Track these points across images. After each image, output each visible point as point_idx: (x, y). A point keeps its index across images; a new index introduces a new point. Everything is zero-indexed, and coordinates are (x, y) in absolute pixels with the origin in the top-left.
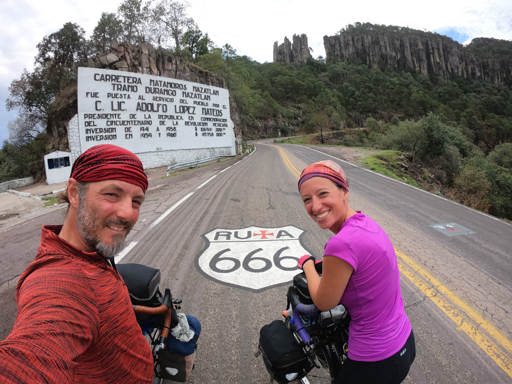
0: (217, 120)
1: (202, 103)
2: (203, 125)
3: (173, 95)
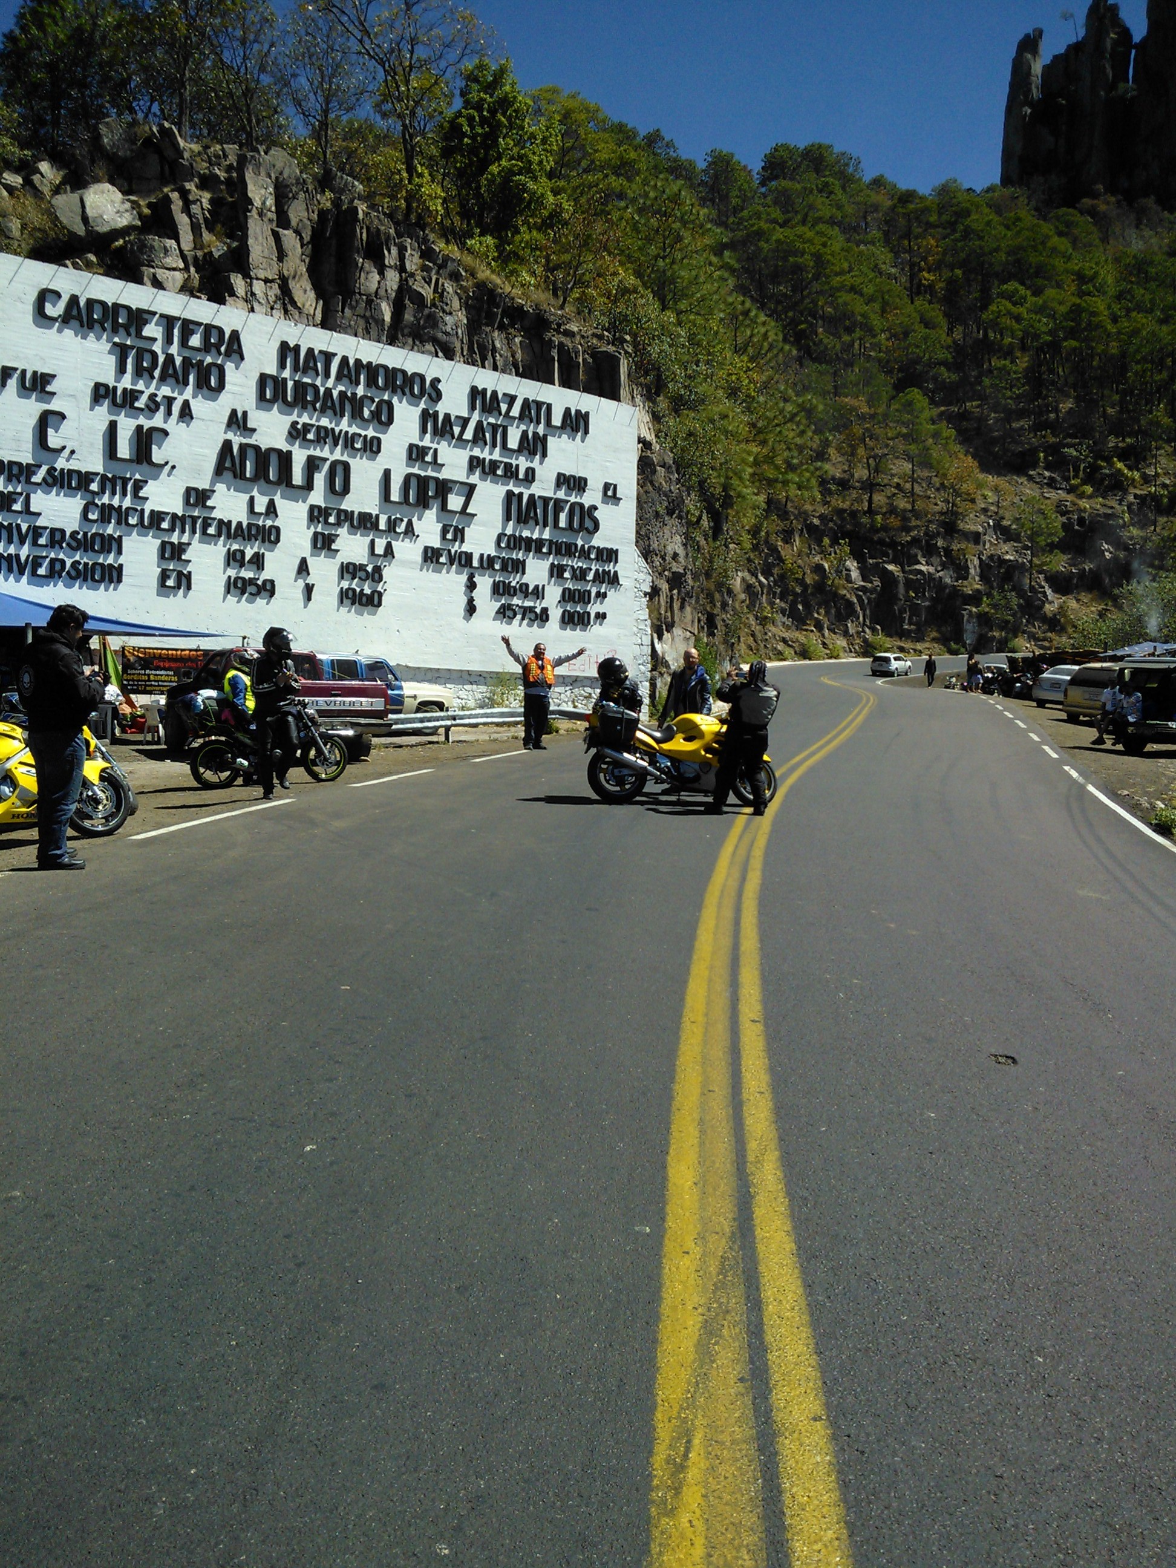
0: (569, 550)
1: (508, 466)
2: (504, 568)
3: (380, 422)
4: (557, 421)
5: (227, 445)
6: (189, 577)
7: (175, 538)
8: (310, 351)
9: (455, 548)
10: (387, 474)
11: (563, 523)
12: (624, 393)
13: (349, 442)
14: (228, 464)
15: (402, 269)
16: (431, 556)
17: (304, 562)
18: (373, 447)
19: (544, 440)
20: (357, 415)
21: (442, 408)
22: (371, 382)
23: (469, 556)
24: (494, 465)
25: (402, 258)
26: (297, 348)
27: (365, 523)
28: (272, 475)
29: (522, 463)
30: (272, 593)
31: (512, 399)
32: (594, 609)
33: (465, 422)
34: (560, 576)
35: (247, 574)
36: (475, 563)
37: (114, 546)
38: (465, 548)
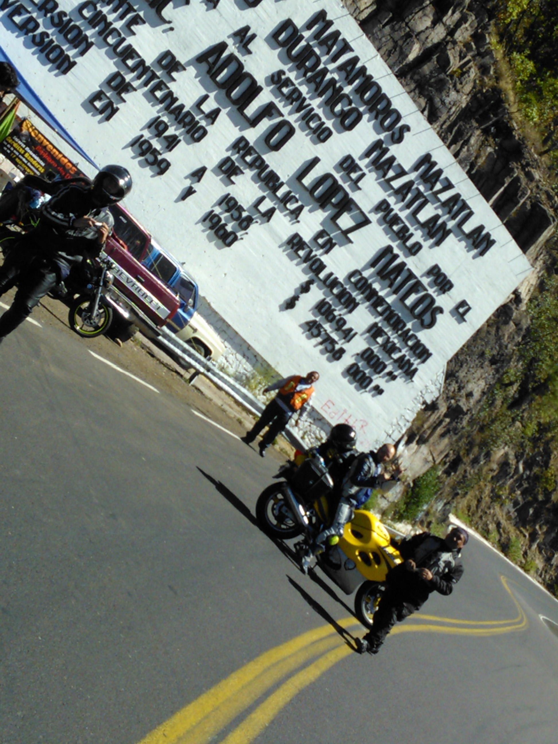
0: (397, 324)
1: (405, 229)
2: (339, 297)
3: (342, 122)
4: (468, 228)
5: (223, 46)
6: (115, 111)
7: (129, 77)
8: (337, 33)
9: (318, 253)
10: (315, 161)
11: (410, 301)
12: (533, 250)
13: (309, 117)
14: (211, 60)
15: (451, 32)
16: (295, 243)
17: (203, 170)
18: (321, 135)
19: (446, 233)
20: (330, 103)
21: (394, 150)
22: (361, 91)
23: (322, 267)
24: (396, 220)
25: (458, 25)
26: (330, 23)
27: (270, 181)
28: (235, 93)
29: (417, 236)
30: (162, 172)
31: (448, 186)
32: (378, 380)
33: (402, 173)
34: (374, 336)
35: (156, 144)
36: (322, 275)
37: (83, 46)
38: (324, 259)
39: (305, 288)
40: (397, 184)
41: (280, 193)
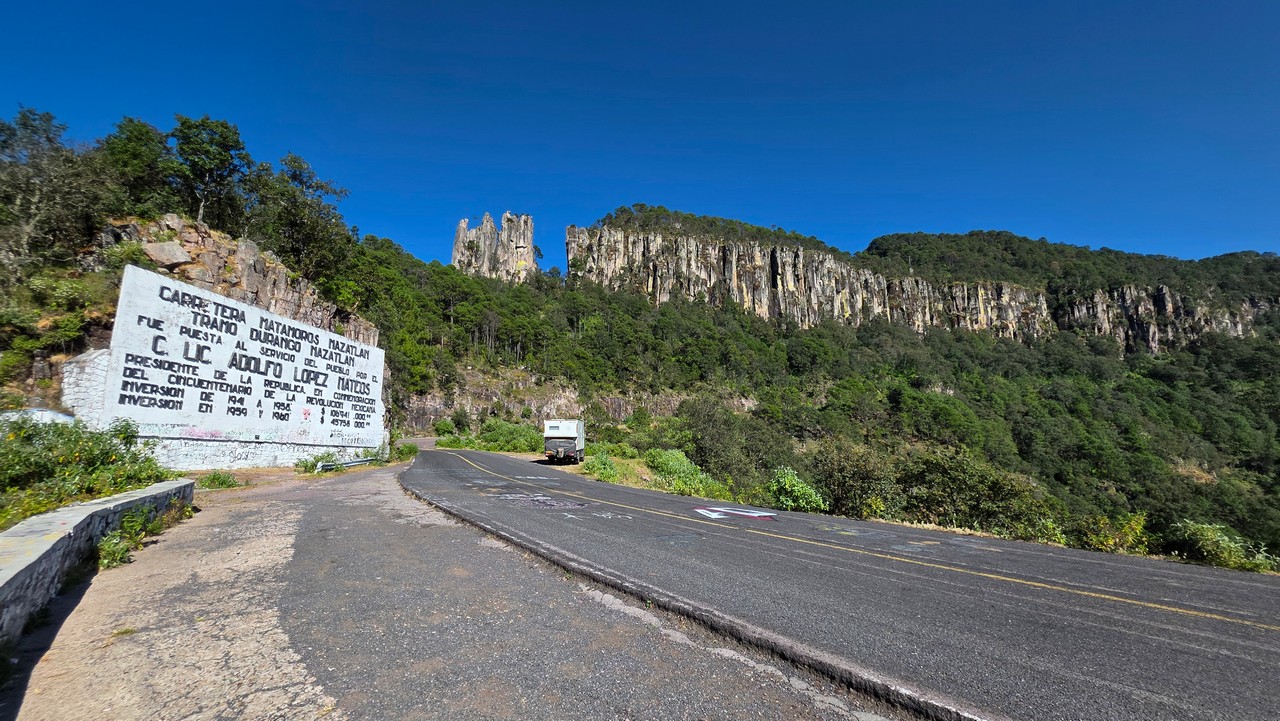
0: (360, 400)
1: (340, 368)
2: (336, 406)
3: (296, 350)
4: (358, 353)
5: (235, 355)
6: (211, 407)
7: (208, 391)
8: (272, 322)
9: (319, 397)
10: (296, 369)
11: (358, 389)
13: (283, 355)
14: (234, 362)
16: (310, 400)
17: (260, 401)
18: (292, 358)
19: (353, 360)
20: (287, 346)
21: (319, 346)
22: (294, 335)
23: (323, 401)
24: (335, 367)
26: (267, 320)
27: (286, 387)
28: (252, 367)
29: (345, 367)
30: (245, 414)
31: (344, 345)
32: (367, 420)
33: (327, 351)
34: (355, 409)
35: (237, 406)
36: (326, 403)
37: (181, 393)
38: (322, 398)
39: (323, 412)
40: (327, 356)
41: (293, 388)
